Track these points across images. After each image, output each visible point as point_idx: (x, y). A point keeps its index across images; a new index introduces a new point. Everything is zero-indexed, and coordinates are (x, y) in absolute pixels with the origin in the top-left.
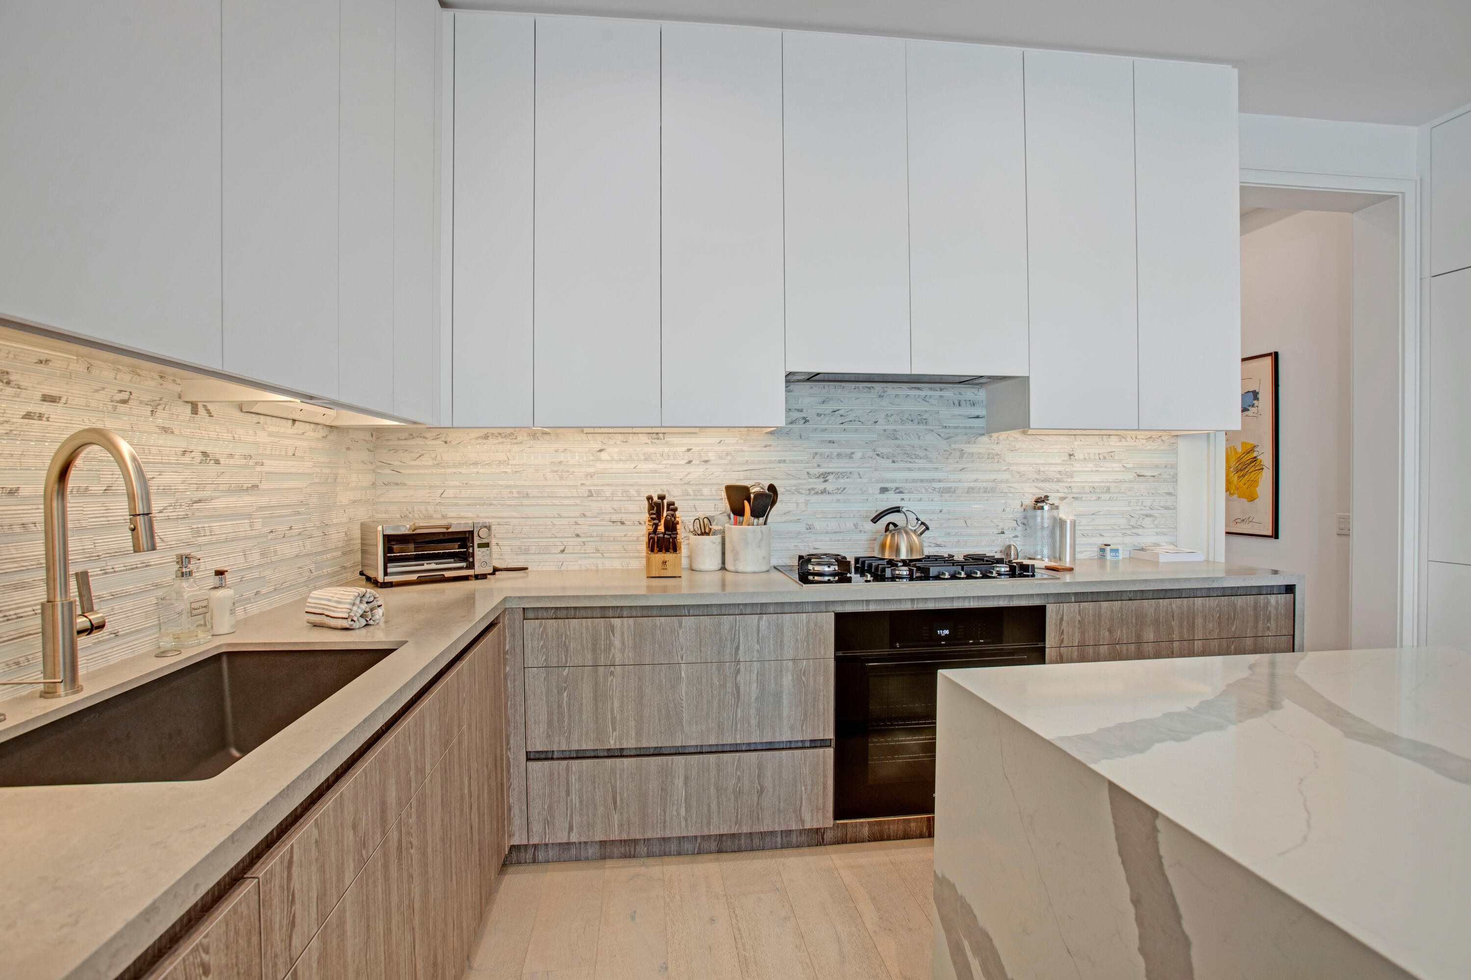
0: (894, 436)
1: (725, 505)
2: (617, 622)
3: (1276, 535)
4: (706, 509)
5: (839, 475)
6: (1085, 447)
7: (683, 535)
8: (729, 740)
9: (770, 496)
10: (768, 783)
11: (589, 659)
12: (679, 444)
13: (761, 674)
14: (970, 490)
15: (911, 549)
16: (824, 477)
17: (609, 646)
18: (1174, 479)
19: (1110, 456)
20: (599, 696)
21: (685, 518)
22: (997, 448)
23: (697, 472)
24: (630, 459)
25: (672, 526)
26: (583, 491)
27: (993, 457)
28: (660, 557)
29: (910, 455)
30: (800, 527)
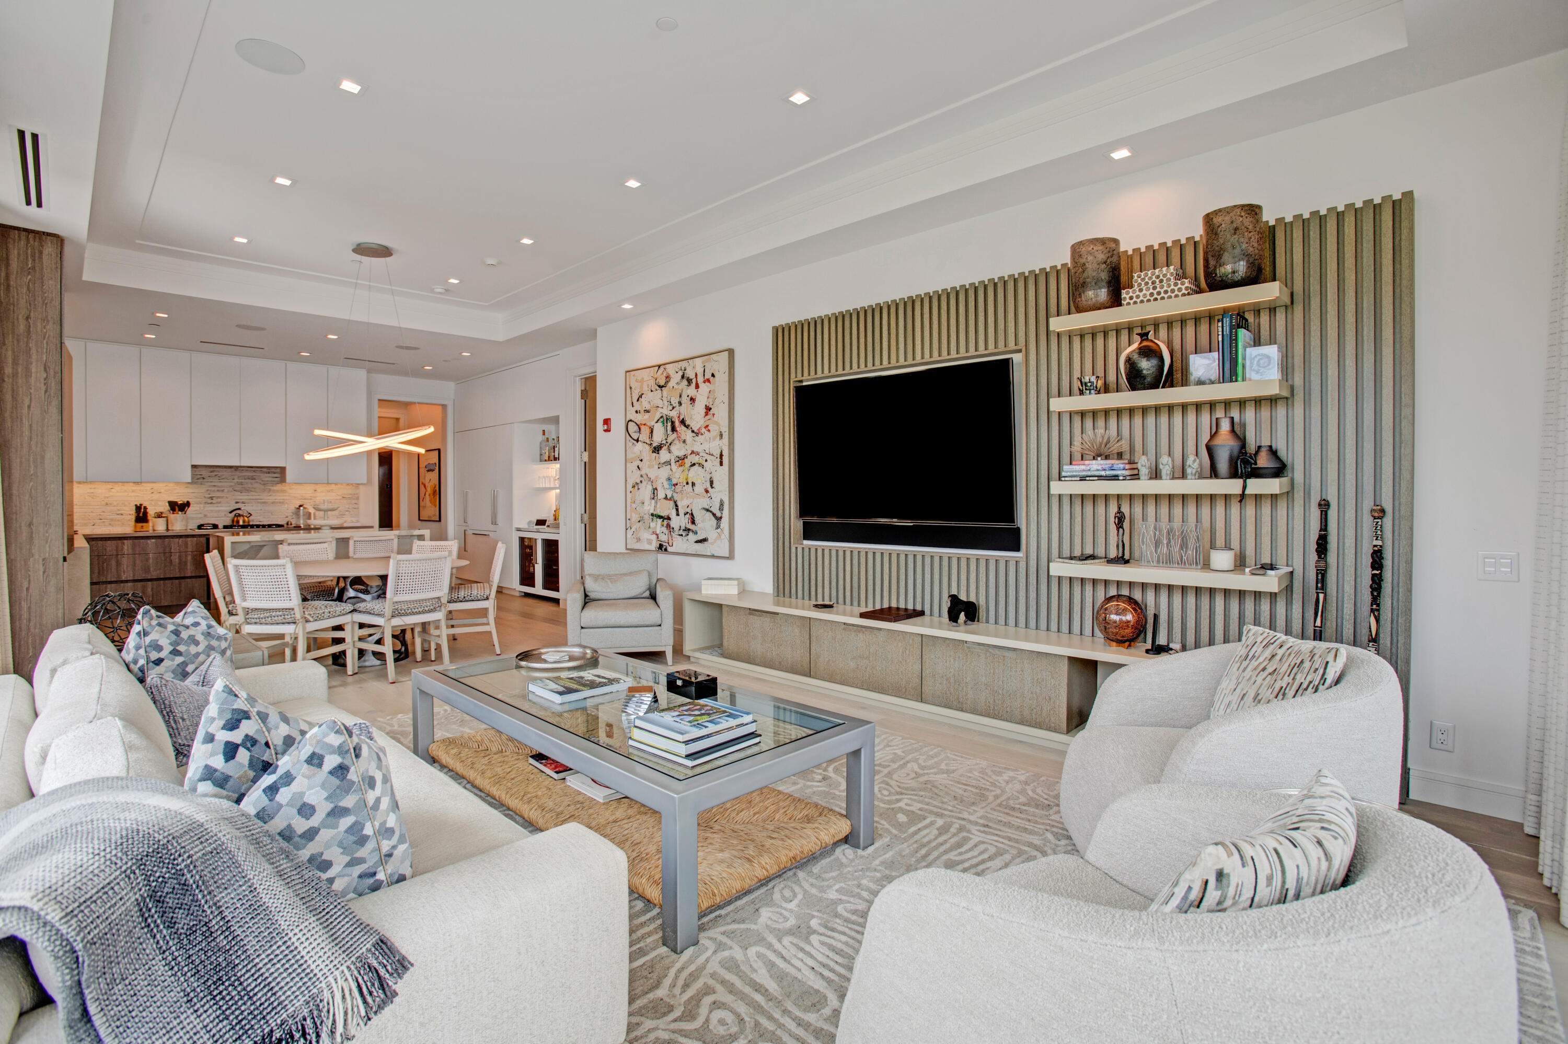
0: (241, 484)
1: (168, 508)
2: (125, 541)
3: (440, 521)
4: (159, 509)
5: (218, 497)
6: (320, 488)
7: (149, 518)
8: (168, 576)
9: (188, 504)
10: (183, 589)
11: (115, 553)
12: (148, 486)
13: (180, 556)
14: (273, 503)
15: (244, 521)
16: (212, 498)
17: (122, 549)
18: (358, 499)
19: (332, 491)
20: (118, 564)
21: (151, 512)
22: (284, 488)
23: (155, 496)
24: (125, 491)
25: (145, 513)
26: (104, 503)
27: (282, 491)
28: (140, 525)
29: (248, 490)
30: (202, 516)
